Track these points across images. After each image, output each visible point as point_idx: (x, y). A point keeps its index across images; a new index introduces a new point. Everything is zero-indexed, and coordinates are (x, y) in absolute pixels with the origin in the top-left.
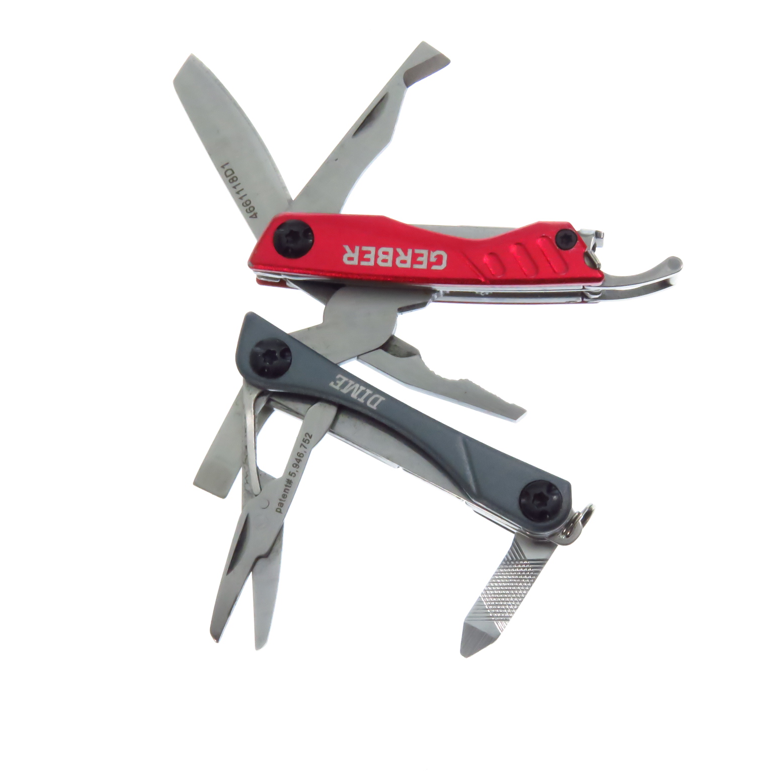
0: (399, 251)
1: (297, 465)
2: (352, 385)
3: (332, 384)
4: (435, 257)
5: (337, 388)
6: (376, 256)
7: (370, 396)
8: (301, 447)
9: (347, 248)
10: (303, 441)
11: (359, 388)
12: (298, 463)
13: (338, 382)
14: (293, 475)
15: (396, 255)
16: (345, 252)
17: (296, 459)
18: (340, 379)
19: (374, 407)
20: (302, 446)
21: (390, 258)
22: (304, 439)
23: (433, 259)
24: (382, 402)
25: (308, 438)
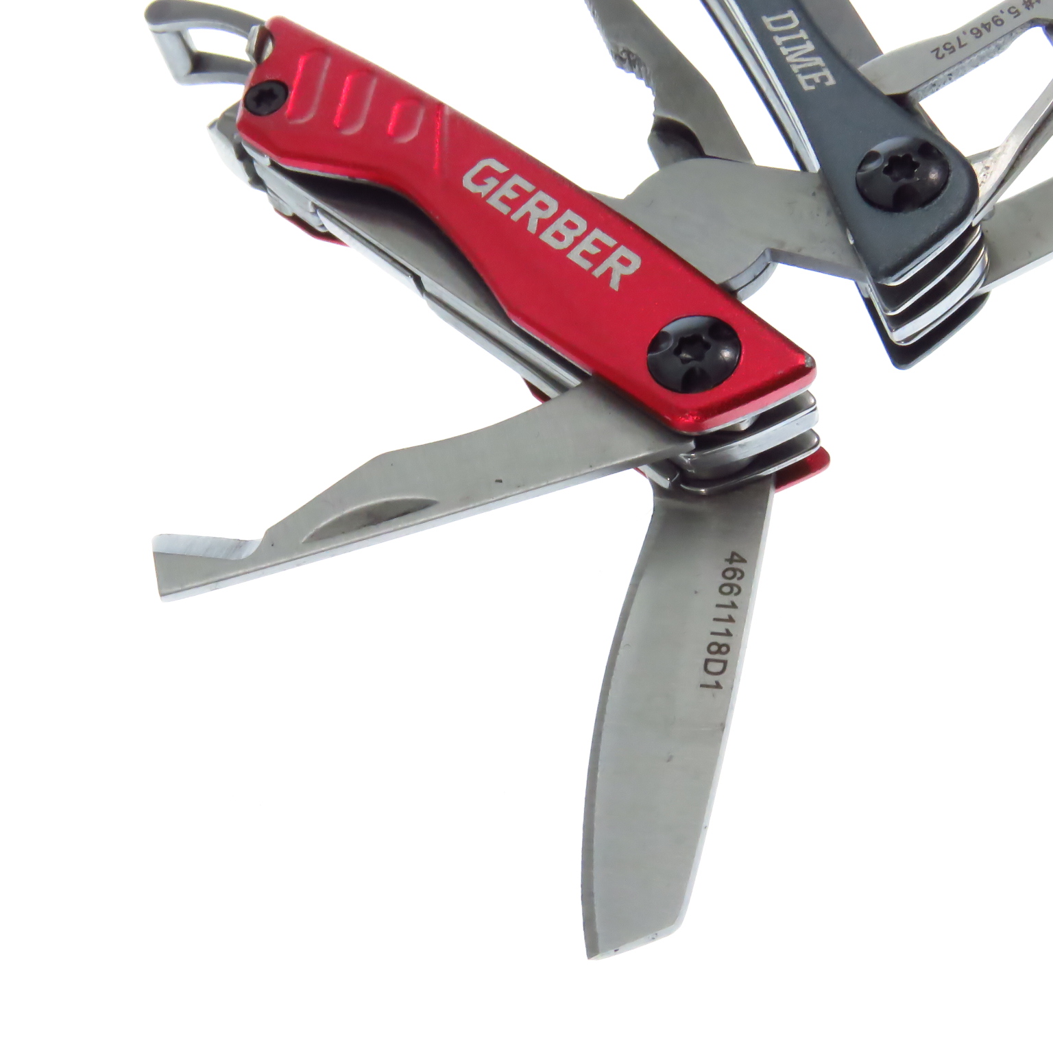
0: (532, 227)
1: (995, 22)
2: (798, 63)
3: (831, 81)
4: (485, 184)
5: (827, 73)
6: (578, 240)
7: (781, 34)
8: (965, 45)
9: (615, 284)
10: (954, 50)
11: (790, 53)
12: (989, 24)
13: (818, 81)
14: (1013, 10)
15: (543, 224)
16: (624, 279)
17: (989, 30)
18: (810, 82)
19: (791, 14)
20: (962, 44)
21: (559, 225)
22: (950, 53)
23: (492, 182)
24: (769, 15)
25: (942, 51)
